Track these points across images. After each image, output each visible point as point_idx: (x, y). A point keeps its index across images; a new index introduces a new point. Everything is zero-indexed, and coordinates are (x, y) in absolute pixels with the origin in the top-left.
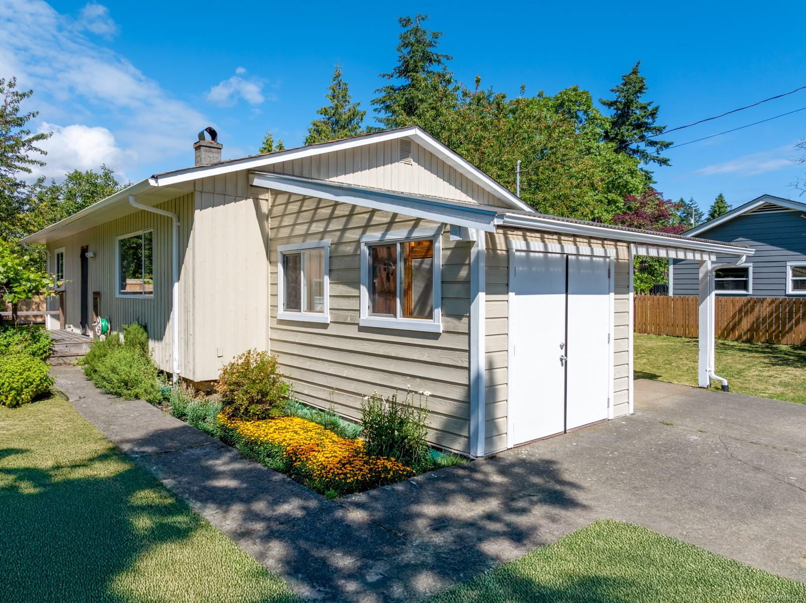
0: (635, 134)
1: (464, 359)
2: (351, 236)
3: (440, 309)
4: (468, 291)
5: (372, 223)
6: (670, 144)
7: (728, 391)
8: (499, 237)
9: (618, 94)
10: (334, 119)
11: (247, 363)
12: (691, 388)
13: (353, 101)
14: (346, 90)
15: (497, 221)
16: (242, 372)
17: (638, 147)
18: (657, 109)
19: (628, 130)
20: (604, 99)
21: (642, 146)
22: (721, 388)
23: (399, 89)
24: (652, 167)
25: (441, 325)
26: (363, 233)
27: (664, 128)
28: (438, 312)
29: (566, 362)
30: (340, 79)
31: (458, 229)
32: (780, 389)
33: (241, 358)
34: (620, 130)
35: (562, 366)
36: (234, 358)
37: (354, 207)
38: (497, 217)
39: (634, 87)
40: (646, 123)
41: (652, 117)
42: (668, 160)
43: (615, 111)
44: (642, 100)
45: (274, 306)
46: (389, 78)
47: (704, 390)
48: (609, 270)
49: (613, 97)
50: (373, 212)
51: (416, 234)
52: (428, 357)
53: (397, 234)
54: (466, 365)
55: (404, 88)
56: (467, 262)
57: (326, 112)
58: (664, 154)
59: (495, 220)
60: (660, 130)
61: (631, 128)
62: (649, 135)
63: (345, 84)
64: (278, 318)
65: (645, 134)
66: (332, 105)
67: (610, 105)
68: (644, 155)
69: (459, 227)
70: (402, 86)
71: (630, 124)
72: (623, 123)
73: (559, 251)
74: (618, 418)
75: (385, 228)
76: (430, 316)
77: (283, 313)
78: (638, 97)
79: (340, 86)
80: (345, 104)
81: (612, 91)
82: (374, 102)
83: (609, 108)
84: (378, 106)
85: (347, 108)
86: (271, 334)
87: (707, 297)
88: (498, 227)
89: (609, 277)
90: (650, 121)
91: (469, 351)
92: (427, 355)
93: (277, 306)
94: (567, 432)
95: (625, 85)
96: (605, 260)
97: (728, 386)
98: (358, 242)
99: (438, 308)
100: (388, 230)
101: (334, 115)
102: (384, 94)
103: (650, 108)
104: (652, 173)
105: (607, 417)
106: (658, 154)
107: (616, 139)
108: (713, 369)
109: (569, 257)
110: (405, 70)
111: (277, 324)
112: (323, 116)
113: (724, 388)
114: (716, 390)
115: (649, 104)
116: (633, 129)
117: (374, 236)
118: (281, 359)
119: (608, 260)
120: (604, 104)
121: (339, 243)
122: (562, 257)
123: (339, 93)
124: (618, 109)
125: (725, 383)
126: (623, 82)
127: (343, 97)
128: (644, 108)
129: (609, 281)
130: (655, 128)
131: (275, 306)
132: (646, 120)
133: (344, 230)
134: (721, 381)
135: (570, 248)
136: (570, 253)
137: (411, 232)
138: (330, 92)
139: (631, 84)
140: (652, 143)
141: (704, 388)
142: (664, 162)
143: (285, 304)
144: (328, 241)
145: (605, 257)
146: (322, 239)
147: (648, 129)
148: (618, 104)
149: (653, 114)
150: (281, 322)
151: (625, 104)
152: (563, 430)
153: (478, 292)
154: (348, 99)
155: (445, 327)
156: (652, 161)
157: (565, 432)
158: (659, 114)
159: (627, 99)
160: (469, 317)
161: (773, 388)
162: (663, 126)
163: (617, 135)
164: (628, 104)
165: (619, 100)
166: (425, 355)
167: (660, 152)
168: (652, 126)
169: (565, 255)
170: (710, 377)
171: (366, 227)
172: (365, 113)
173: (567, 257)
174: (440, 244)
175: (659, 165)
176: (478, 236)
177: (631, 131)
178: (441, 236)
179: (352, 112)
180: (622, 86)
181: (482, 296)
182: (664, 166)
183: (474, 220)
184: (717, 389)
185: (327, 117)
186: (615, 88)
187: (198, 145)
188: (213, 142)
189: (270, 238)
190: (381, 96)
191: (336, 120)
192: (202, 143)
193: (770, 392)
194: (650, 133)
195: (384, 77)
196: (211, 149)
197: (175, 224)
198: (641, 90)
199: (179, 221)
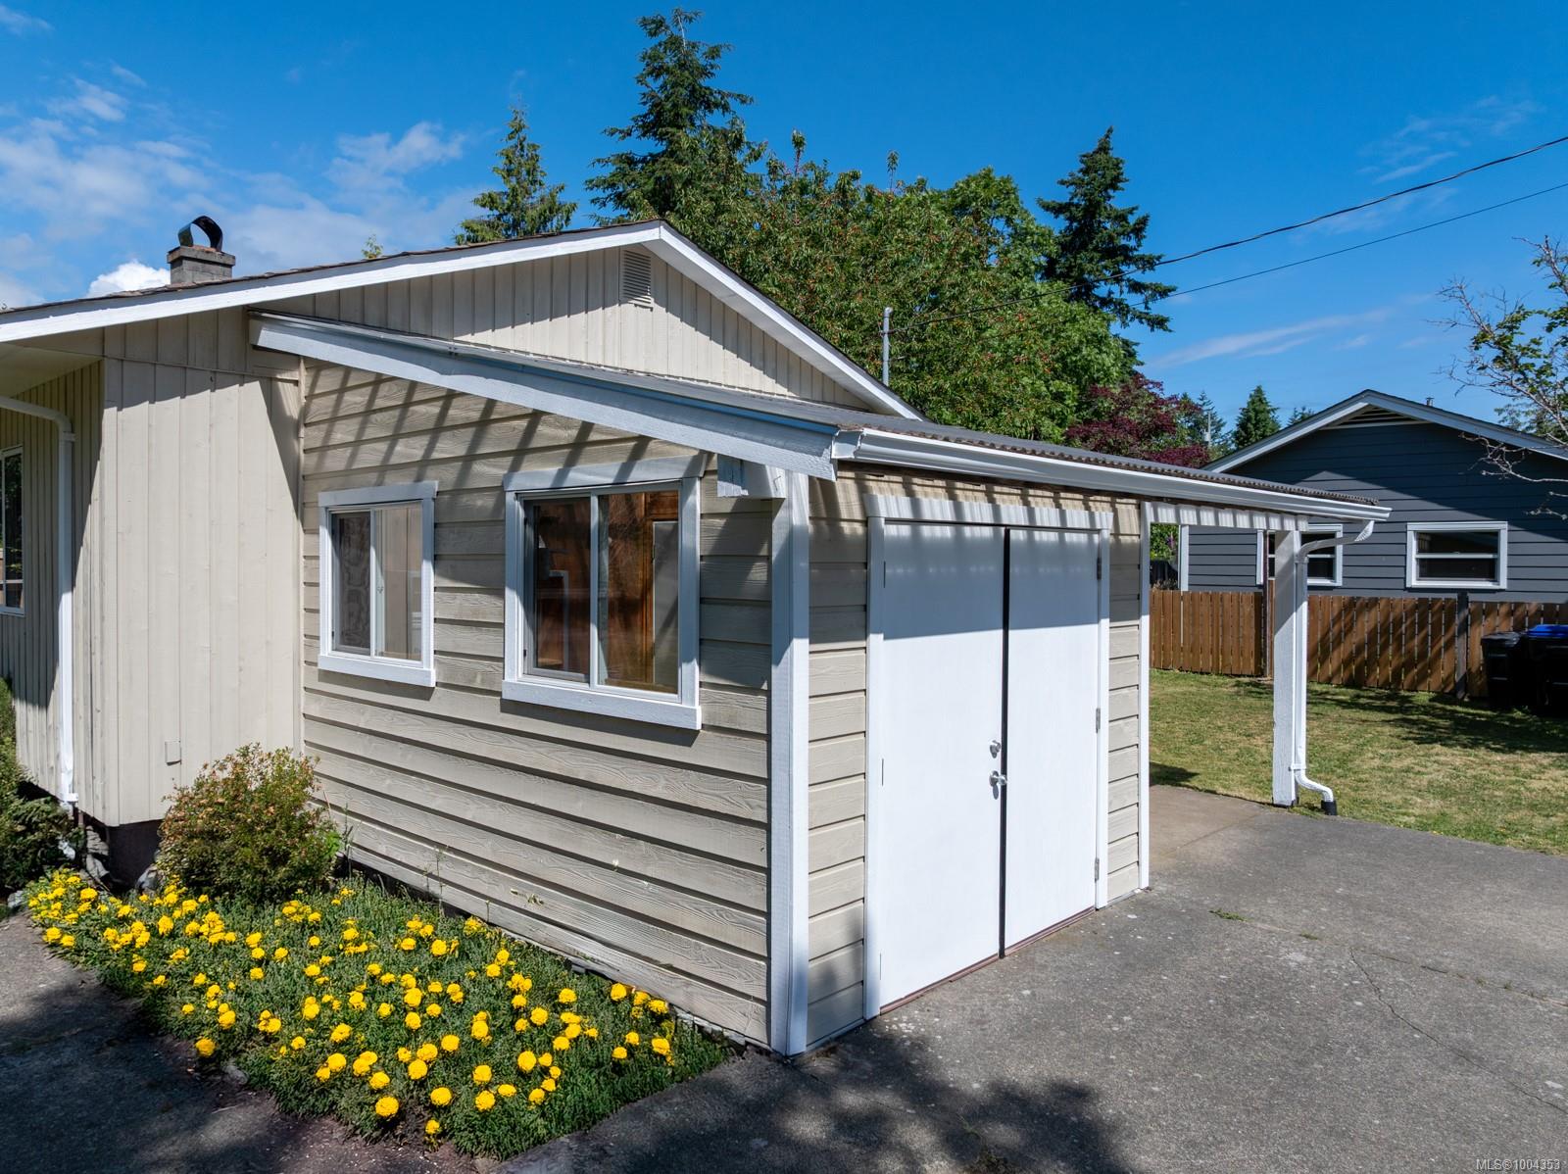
1: (754, 802)
2: (488, 472)
4: (767, 626)
5: (535, 443)
6: (1170, 291)
8: (845, 487)
9: (1072, 189)
10: (510, 218)
11: (238, 781)
12: (1256, 805)
13: (550, 181)
14: (535, 158)
15: (839, 451)
16: (222, 804)
17: (1111, 293)
18: (1144, 221)
19: (1091, 260)
20: (1048, 200)
21: (1117, 291)
22: (1320, 807)
23: (644, 160)
25: (699, 709)
26: (514, 468)
27: (1159, 258)
30: (521, 135)
31: (737, 467)
33: (223, 768)
34: (1075, 258)
35: (995, 795)
36: (205, 767)
37: (491, 404)
38: (838, 440)
39: (1103, 176)
40: (1126, 248)
41: (1137, 236)
42: (1167, 319)
43: (1067, 223)
44: (1118, 201)
45: (311, 637)
46: (624, 137)
48: (1099, 561)
49: (1063, 195)
50: (536, 416)
51: (640, 474)
53: (594, 473)
54: (760, 816)
55: (654, 158)
56: (764, 551)
57: (490, 201)
59: (835, 446)
60: (1149, 263)
61: (1097, 255)
62: (1132, 273)
63: (533, 146)
64: (320, 667)
65: (1124, 268)
66: (506, 188)
67: (1058, 210)
68: (1121, 310)
69: (742, 461)
70: (651, 155)
71: (1095, 249)
72: (1084, 247)
73: (989, 520)
75: (563, 459)
77: (331, 657)
78: (1109, 197)
79: (522, 149)
80: (533, 188)
81: (1062, 183)
82: (591, 185)
83: (1056, 217)
84: (599, 193)
85: (537, 195)
86: (306, 704)
88: (842, 465)
89: (1099, 577)
90: (1132, 243)
91: (768, 782)
92: (663, 783)
93: (318, 638)
95: (1085, 172)
96: (1091, 540)
97: (1334, 803)
98: (500, 490)
100: (570, 462)
101: (509, 209)
102: (612, 168)
103: (1132, 220)
104: (1137, 344)
106: (1148, 307)
107: (1071, 277)
108: (1303, 766)
109: (1012, 532)
110: (658, 121)
111: (320, 680)
112: (486, 211)
113: (1327, 808)
115: (1131, 211)
116: (1102, 259)
117: (538, 476)
118: (328, 766)
119: (1096, 537)
120: (1047, 208)
121: (458, 491)
122: (996, 534)
123: (521, 165)
124: (1071, 219)
126: (1083, 166)
127: (528, 173)
128: (1121, 218)
129: (1099, 585)
130: (1142, 258)
131: (313, 638)
132: (1123, 242)
133: (470, 458)
134: (1320, 793)
135: (1014, 513)
136: (1014, 523)
137: (626, 469)
138: (502, 162)
139: (1096, 172)
140: (1136, 287)
141: (1285, 807)
142: (1158, 323)
143: (337, 634)
144: (433, 483)
145: (1092, 530)
146: (419, 479)
147: (1130, 259)
148: (1073, 209)
149: (1138, 230)
150: (328, 676)
151: (1086, 209)
154: (539, 178)
155: (708, 714)
156: (1136, 321)
158: (1148, 231)
159: (1089, 200)
160: (769, 694)
162: (1157, 255)
163: (1070, 268)
164: (1092, 209)
165: (1075, 201)
167: (1150, 304)
168: (1135, 253)
169: (1003, 529)
170: (1297, 783)
171: (521, 452)
172: (574, 207)
173: (1007, 533)
174: (696, 500)
175: (1149, 329)
176: (789, 482)
177: (1098, 262)
178: (698, 484)
179: (546, 205)
180: (1080, 175)
182: (1158, 333)
183: (780, 443)
184: (1313, 809)
185: (496, 212)
186: (1067, 178)
187: (176, 255)
188: (213, 250)
189: (302, 473)
190: (607, 171)
191: (514, 220)
192: (186, 252)
193: (1417, 811)
194: (1133, 267)
195: (612, 134)
196: (207, 266)
197: (64, 437)
198: (1114, 183)
199: (73, 432)
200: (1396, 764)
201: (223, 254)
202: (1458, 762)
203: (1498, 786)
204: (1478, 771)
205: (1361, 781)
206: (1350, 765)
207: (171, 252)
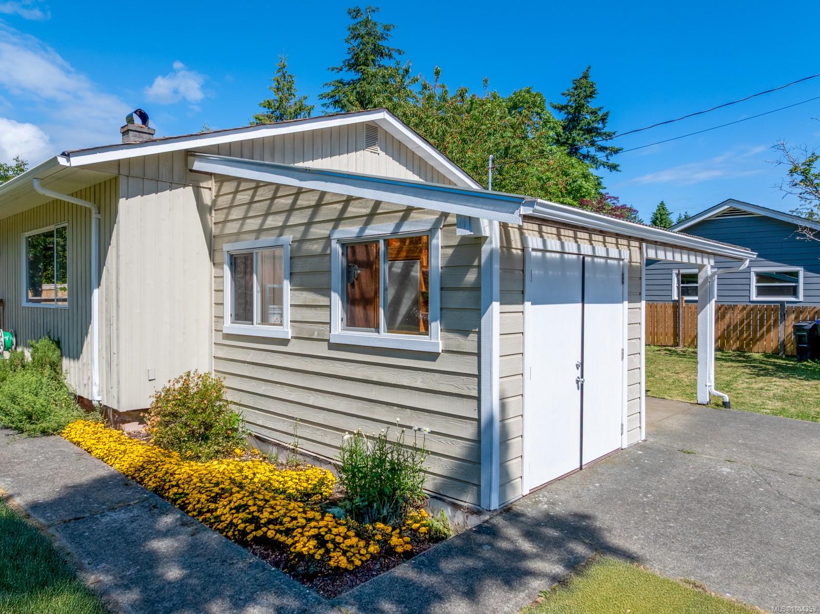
0: (586, 139)
1: (471, 387)
2: (319, 231)
3: (438, 322)
4: (478, 300)
5: (347, 215)
6: (619, 150)
7: (730, 408)
9: (568, 97)
10: (278, 113)
11: (186, 388)
12: (688, 404)
13: (299, 95)
14: (292, 82)
16: (180, 400)
17: (588, 152)
18: (607, 114)
19: (578, 135)
20: (556, 103)
21: (592, 151)
22: (721, 404)
23: (349, 84)
24: (602, 172)
25: (440, 342)
26: (335, 227)
27: (614, 133)
28: (435, 326)
29: (582, 385)
30: (285, 70)
31: (468, 220)
32: (779, 404)
33: (178, 382)
34: (571, 134)
35: (578, 389)
36: (169, 381)
37: (323, 194)
38: (524, 205)
39: (585, 91)
40: (597, 128)
41: (603, 122)
42: (618, 166)
43: (566, 116)
44: (592, 104)
45: (218, 317)
46: (338, 72)
47: (704, 407)
48: (623, 275)
49: (564, 101)
50: (349, 200)
52: (422, 382)
53: (380, 229)
54: (475, 393)
55: (354, 82)
56: (476, 263)
57: (269, 105)
58: (613, 160)
60: (610, 136)
61: (581, 132)
62: (600, 142)
63: (291, 76)
64: (224, 332)
65: (595, 139)
66: (277, 97)
67: (561, 108)
68: (594, 160)
70: (353, 80)
71: (581, 129)
72: (574, 127)
73: (576, 251)
74: (630, 447)
75: (364, 221)
76: (427, 332)
77: (230, 326)
78: (588, 102)
79: (284, 77)
80: (290, 97)
81: (563, 94)
82: (322, 97)
83: (560, 112)
84: (326, 101)
85: (293, 102)
86: (215, 351)
87: (707, 305)
89: (623, 283)
90: (600, 126)
91: (479, 376)
92: (420, 380)
93: (222, 318)
94: (583, 467)
95: (576, 89)
96: (619, 264)
97: (729, 402)
98: (328, 239)
99: (436, 321)
100: (367, 223)
101: (278, 108)
102: (333, 88)
103: (600, 114)
104: (602, 178)
105: (620, 446)
106: (608, 159)
107: (567, 144)
108: (713, 384)
109: (586, 258)
110: (354, 64)
111: (224, 339)
112: (266, 109)
113: (726, 405)
114: (716, 407)
115: (600, 109)
116: (584, 134)
117: (349, 231)
118: (228, 382)
119: (621, 262)
120: (555, 107)
121: (302, 241)
122: (578, 258)
123: (284, 86)
124: (569, 113)
125: (727, 399)
126: (575, 86)
127: (288, 89)
128: (594, 113)
129: (623, 287)
130: (605, 133)
131: (220, 318)
132: (596, 125)
133: (309, 224)
134: (722, 397)
135: (586, 249)
136: (586, 253)
138: (274, 84)
139: (581, 89)
140: (602, 149)
141: (704, 405)
142: (613, 167)
143: (233, 315)
144: (288, 237)
145: (620, 259)
146: (280, 235)
147: (599, 134)
148: (569, 108)
149: (604, 120)
150: (228, 336)
151: (576, 108)
152: (578, 466)
153: (491, 303)
154: (293, 92)
155: (445, 345)
156: (602, 166)
157: (581, 468)
158: (609, 119)
159: (578, 103)
160: (479, 333)
161: (770, 402)
162: (613, 132)
163: (568, 139)
164: (579, 108)
165: (570, 104)
166: (418, 380)
167: (610, 158)
168: (602, 131)
169: (581, 256)
170: (710, 393)
171: (338, 221)
172: (312, 108)
173: (583, 258)
174: (438, 241)
175: (609, 170)
176: (491, 230)
177: (582, 136)
178: (440, 231)
179: (298, 107)
180: (573, 90)
181: (496, 306)
182: (614, 172)
184: (718, 405)
185: (271, 110)
186: (566, 92)
187: (125, 129)
188: (143, 126)
189: (213, 234)
190: (329, 90)
191: (281, 114)
192: (131, 127)
193: (770, 408)
194: (600, 139)
195: (333, 70)
196: (142, 134)
197: (94, 216)
198: (591, 95)
199: (99, 213)
200: (755, 386)
201: (149, 128)
202: (786, 385)
203: (809, 396)
204: (798, 389)
205: (738, 394)
206: (731, 386)
207: (122, 128)
